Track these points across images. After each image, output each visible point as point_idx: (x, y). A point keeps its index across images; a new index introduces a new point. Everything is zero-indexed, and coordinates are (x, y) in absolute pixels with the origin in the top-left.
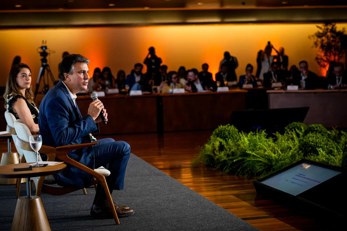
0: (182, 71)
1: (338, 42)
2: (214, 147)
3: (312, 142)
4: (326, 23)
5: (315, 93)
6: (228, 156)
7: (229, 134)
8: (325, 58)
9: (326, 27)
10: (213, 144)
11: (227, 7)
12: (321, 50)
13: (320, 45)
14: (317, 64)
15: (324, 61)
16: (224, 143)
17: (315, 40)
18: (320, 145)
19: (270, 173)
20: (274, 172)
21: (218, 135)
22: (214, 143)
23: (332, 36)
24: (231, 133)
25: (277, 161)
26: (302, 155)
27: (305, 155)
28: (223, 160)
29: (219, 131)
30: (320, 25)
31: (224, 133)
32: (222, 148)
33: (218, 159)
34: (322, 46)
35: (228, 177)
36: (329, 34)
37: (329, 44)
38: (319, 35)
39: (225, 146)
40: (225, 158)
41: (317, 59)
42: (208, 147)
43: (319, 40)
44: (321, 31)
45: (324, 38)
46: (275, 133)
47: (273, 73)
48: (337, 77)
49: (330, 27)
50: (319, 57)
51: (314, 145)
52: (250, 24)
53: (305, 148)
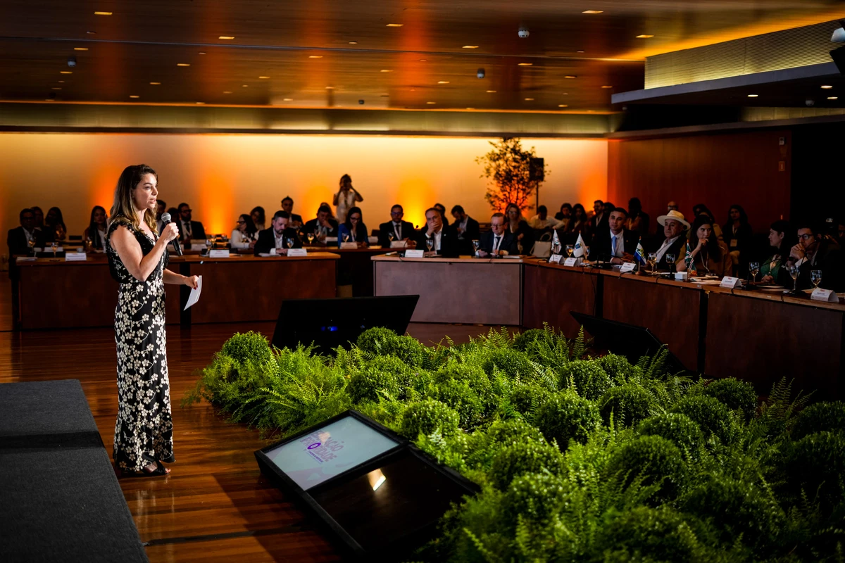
0: (257, 213)
1: (524, 170)
2: (219, 372)
3: (371, 377)
4: (506, 137)
5: (450, 263)
6: (242, 389)
7: (250, 349)
8: (501, 195)
9: (504, 145)
10: (219, 367)
11: (338, 106)
12: (495, 182)
13: (493, 172)
14: (489, 204)
15: (499, 199)
16: (238, 366)
17: (487, 165)
18: (385, 383)
19: (299, 430)
20: (306, 427)
21: (230, 352)
22: (222, 365)
23: (515, 160)
24: (255, 348)
25: (313, 406)
26: (351, 400)
27: (355, 402)
28: (231, 398)
29: (232, 344)
30: (496, 141)
31: (241, 348)
32: (233, 374)
33: (224, 395)
34: (498, 176)
35: (239, 431)
36: (508, 155)
37: (508, 173)
38: (495, 158)
39: (239, 372)
40: (236, 395)
41: (489, 195)
42: (210, 372)
43: (494, 164)
44: (497, 151)
45: (501, 162)
46: (337, 347)
47: (394, 224)
48: (495, 236)
49: (511, 144)
50: (492, 193)
51: (374, 383)
52: (378, 135)
53: (358, 387)
